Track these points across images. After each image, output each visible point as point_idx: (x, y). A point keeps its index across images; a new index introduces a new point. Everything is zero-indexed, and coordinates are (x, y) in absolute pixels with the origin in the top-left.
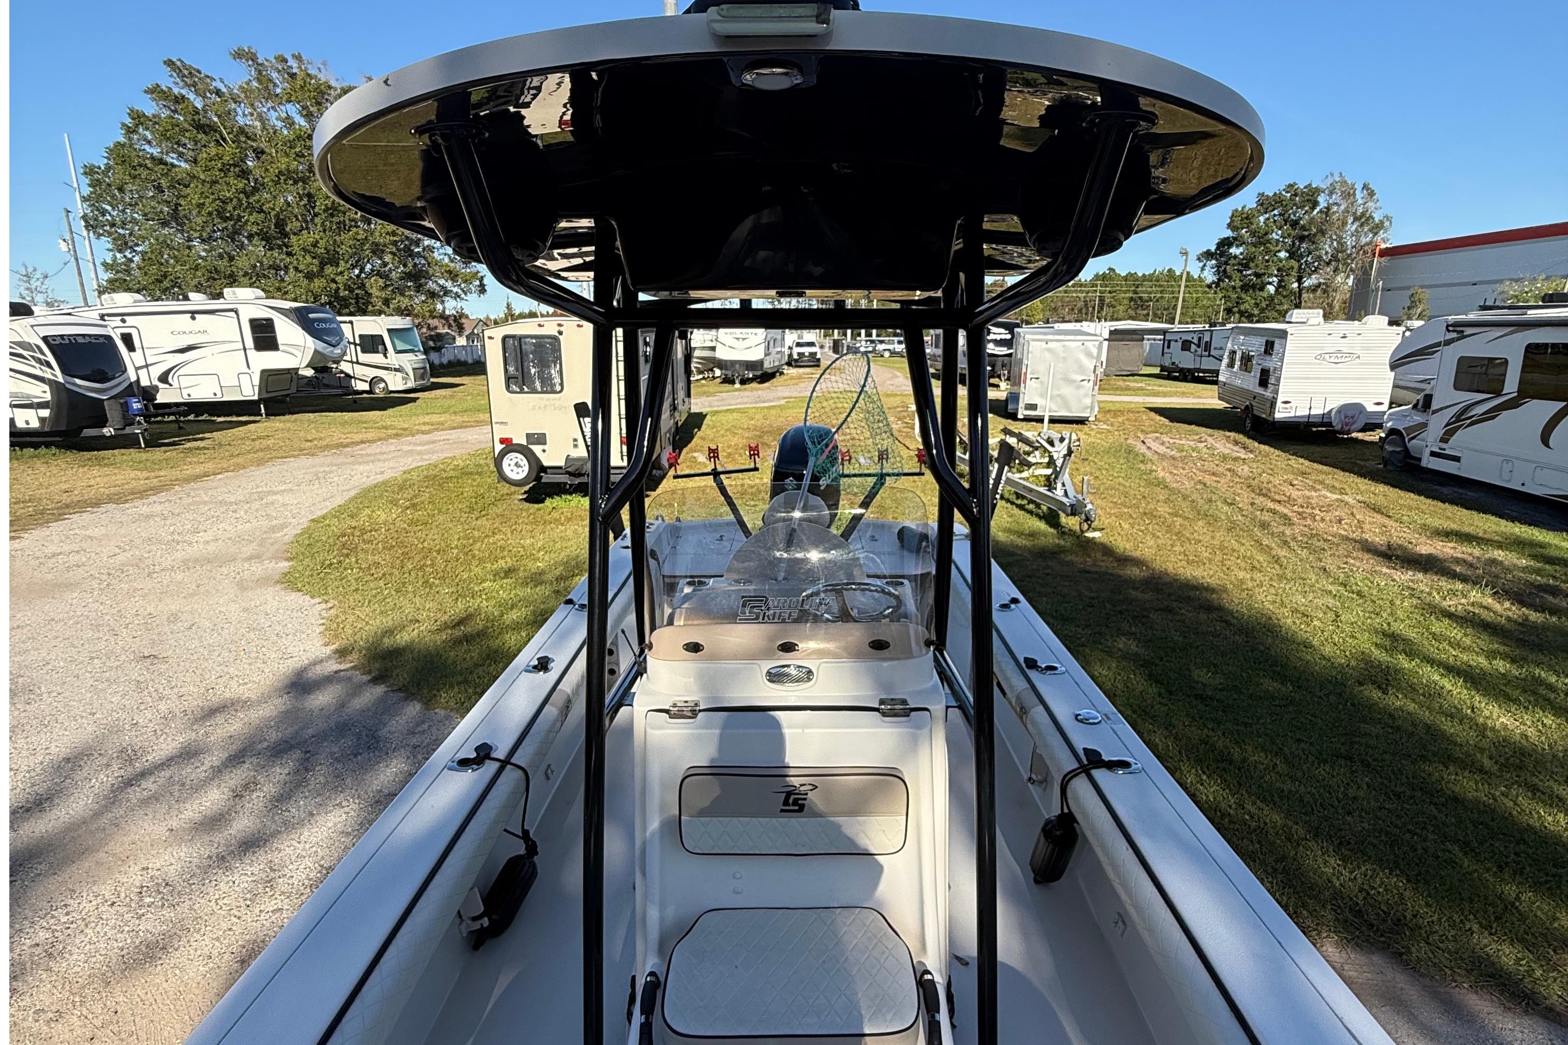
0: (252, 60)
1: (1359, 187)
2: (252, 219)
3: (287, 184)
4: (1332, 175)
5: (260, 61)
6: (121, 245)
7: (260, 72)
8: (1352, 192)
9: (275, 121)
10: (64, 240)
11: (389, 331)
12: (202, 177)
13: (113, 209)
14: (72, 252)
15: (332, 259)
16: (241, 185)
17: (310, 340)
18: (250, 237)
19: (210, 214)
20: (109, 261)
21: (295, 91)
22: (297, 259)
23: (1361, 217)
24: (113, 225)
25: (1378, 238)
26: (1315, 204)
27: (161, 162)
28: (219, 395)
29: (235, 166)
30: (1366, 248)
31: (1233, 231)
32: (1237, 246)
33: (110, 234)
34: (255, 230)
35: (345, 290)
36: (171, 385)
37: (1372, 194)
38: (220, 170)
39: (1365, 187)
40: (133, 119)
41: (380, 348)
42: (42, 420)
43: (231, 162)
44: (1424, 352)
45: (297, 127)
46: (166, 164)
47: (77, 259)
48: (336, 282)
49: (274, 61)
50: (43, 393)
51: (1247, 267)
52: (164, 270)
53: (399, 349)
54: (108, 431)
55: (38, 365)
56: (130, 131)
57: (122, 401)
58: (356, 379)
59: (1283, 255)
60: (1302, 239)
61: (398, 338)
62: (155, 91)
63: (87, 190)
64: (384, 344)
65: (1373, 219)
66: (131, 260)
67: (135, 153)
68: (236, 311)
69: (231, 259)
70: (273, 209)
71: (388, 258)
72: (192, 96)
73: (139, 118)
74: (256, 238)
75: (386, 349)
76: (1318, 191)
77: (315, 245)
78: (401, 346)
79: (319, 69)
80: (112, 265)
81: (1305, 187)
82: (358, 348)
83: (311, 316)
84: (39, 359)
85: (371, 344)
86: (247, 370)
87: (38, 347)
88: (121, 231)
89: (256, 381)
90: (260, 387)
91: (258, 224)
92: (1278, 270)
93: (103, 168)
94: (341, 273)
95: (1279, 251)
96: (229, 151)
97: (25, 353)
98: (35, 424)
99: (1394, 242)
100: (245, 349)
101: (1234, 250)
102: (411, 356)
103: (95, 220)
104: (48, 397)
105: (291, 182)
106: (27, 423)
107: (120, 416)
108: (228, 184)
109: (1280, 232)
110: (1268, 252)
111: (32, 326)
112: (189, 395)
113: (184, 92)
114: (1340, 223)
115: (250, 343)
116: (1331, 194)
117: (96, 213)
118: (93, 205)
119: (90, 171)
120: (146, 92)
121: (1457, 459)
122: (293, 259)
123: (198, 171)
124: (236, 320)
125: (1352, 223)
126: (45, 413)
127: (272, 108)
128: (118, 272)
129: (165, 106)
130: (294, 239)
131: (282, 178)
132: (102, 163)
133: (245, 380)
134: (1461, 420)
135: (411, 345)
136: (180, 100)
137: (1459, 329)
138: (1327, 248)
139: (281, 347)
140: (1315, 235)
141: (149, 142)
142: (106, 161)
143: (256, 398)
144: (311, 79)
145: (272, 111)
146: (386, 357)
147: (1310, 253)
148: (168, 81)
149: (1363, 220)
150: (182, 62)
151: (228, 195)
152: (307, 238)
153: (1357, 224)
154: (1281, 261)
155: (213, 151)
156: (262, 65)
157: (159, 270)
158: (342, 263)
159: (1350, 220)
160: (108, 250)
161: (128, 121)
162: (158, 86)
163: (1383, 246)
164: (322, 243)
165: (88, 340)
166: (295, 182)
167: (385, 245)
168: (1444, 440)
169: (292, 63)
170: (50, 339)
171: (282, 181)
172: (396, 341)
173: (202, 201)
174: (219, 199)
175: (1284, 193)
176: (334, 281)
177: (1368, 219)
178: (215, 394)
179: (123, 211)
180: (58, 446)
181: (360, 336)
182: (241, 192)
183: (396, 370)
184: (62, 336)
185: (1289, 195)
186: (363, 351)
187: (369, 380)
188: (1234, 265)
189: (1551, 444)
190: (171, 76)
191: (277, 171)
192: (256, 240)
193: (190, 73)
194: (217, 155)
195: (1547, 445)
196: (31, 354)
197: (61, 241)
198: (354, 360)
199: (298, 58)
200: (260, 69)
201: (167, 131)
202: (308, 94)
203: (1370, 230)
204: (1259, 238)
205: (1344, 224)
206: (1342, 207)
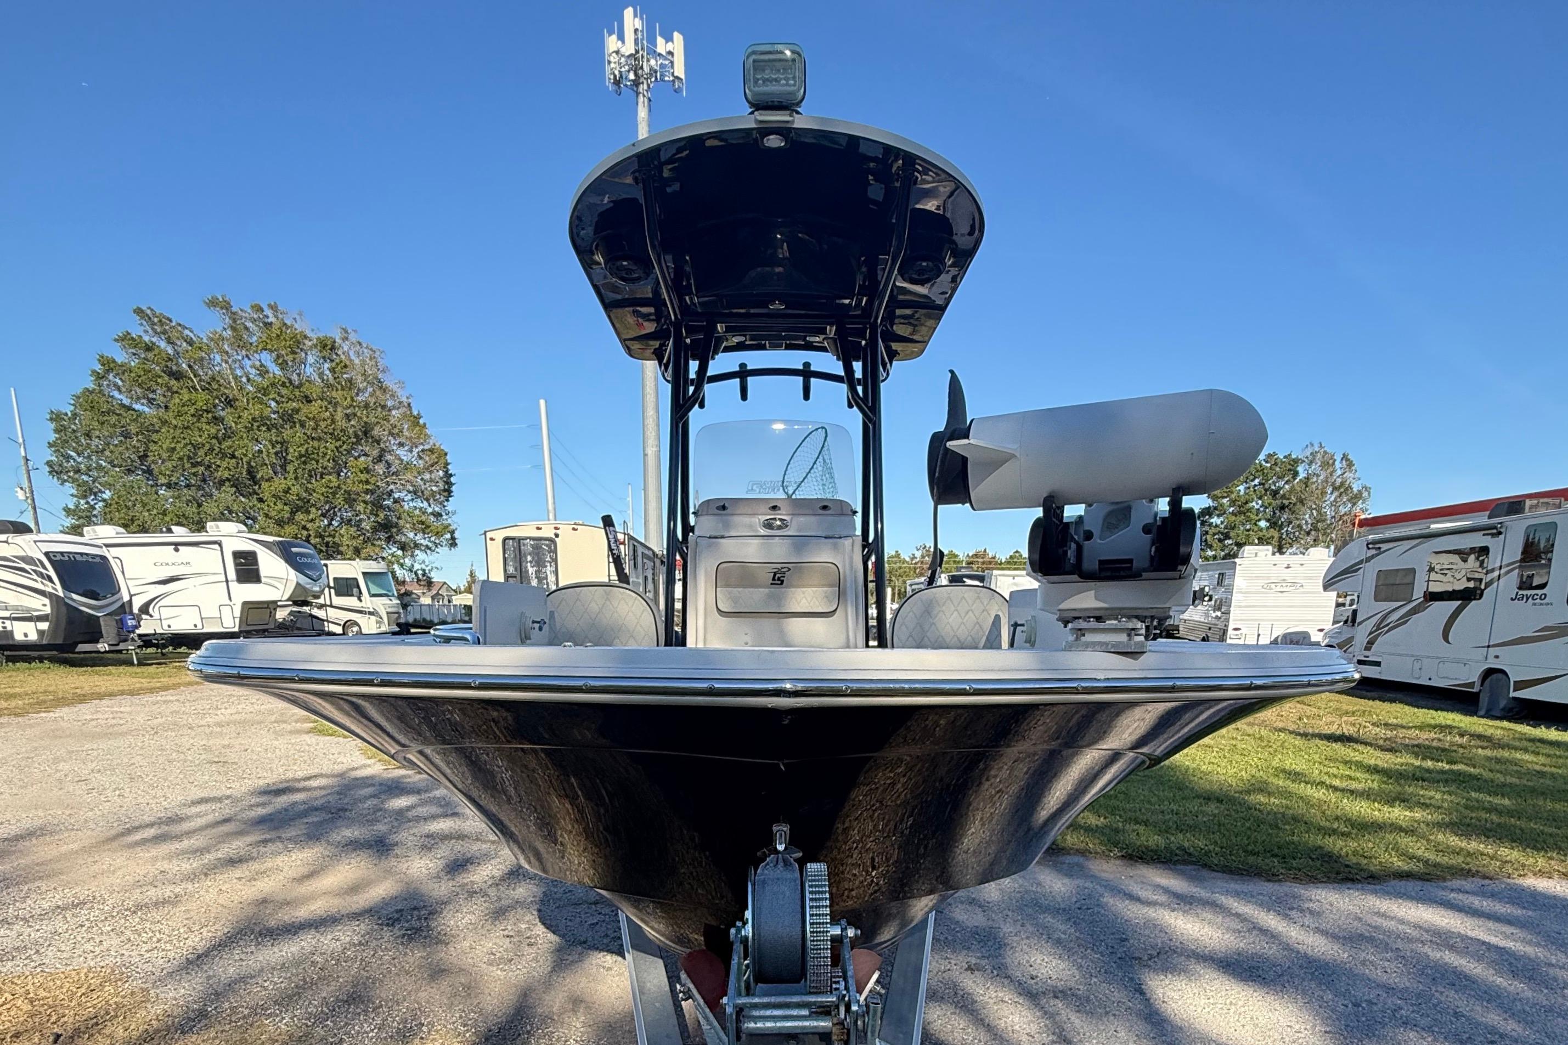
0: (227, 309)
1: (1338, 458)
2: (224, 464)
3: (260, 431)
4: (1312, 445)
5: (234, 309)
6: (85, 491)
7: (234, 321)
8: (1331, 462)
9: (249, 369)
10: (22, 488)
11: (364, 574)
12: (174, 422)
13: (79, 455)
14: (29, 501)
15: (302, 506)
16: (213, 431)
17: (292, 572)
18: (222, 483)
19: (181, 459)
20: (72, 506)
21: (271, 340)
22: (268, 506)
23: (1340, 487)
24: (78, 471)
25: (1357, 509)
26: (1296, 474)
27: (129, 408)
28: (199, 626)
29: (208, 412)
30: (1345, 518)
31: (1213, 500)
32: (1219, 516)
33: (74, 481)
34: (226, 475)
35: (315, 537)
36: (151, 616)
37: (1350, 465)
38: (193, 416)
39: (1345, 457)
40: (103, 365)
41: (355, 591)
42: (41, 633)
43: (204, 408)
44: (1350, 570)
45: (271, 375)
46: (134, 410)
47: (35, 508)
48: (307, 530)
49: (249, 311)
50: (42, 605)
51: (1227, 536)
52: (132, 514)
53: (372, 592)
54: (102, 646)
55: (39, 579)
56: (99, 377)
57: (117, 618)
58: (328, 622)
59: (1263, 524)
60: (1282, 508)
61: (374, 583)
62: (126, 339)
63: (53, 437)
64: (358, 587)
65: (1352, 489)
66: (93, 508)
67: (103, 399)
68: (220, 544)
69: (200, 505)
70: (245, 455)
71: (360, 507)
72: (163, 344)
73: (109, 365)
74: (227, 484)
75: (361, 593)
76: (1296, 461)
77: (287, 491)
78: (375, 590)
79: (295, 319)
80: (74, 511)
81: (1285, 457)
82: (332, 591)
83: (294, 550)
84: (41, 573)
85: (346, 587)
86: (228, 602)
87: (39, 560)
88: (85, 478)
89: (237, 613)
90: (241, 618)
91: (230, 470)
92: (1259, 539)
93: (70, 415)
94: (312, 520)
95: (1260, 520)
96: (202, 398)
97: (27, 567)
98: (33, 637)
99: (1374, 511)
100: (227, 581)
101: (1215, 520)
102: (385, 600)
103: (60, 465)
104: (48, 610)
105: (264, 429)
106: (26, 635)
107: (116, 631)
108: (200, 430)
109: (1260, 502)
110: (1249, 520)
111: (35, 542)
112: (169, 626)
113: (154, 340)
114: (1319, 492)
115: (232, 575)
116: (1311, 463)
117: (61, 458)
118: (58, 450)
119: (56, 417)
120: (116, 340)
121: (1378, 664)
122: (264, 506)
123: (170, 416)
124: (219, 553)
125: (1332, 493)
126: (44, 626)
127: (247, 356)
128: (80, 518)
129: (134, 354)
130: (265, 485)
131: (256, 424)
132: (69, 410)
133: (226, 611)
134: (1381, 628)
135: (383, 589)
136: (149, 348)
137: (1377, 546)
138: (1307, 518)
139: (263, 580)
140: (1295, 504)
141: (119, 389)
142: (72, 408)
143: (236, 629)
144: (287, 329)
145: (246, 359)
146: (361, 601)
147: (1290, 523)
148: (138, 330)
149: (1342, 490)
150: (152, 310)
151: (200, 440)
152: (279, 484)
153: (1336, 494)
154: (1261, 530)
155: (186, 397)
156: (234, 313)
157: (127, 514)
158: (313, 510)
159: (1329, 490)
160: (72, 495)
161: (98, 368)
162: (129, 334)
163: (1363, 517)
164: (294, 490)
165: (85, 558)
166: (269, 430)
167: (358, 494)
168: (1368, 648)
169: (268, 312)
170: (51, 555)
171: (255, 427)
172: (370, 584)
173: (173, 445)
174: (191, 443)
175: (1263, 463)
176: (304, 528)
177: (1346, 489)
178: (195, 626)
179: (89, 457)
180: (52, 660)
181: (335, 579)
182: (214, 438)
183: (370, 613)
184: (62, 553)
185: (1268, 465)
186: (338, 594)
187: (342, 623)
188: (1214, 534)
189: (1450, 639)
190: (141, 324)
191: (250, 417)
192: (227, 487)
193: (160, 321)
194: (190, 400)
195: (1448, 642)
196: (34, 568)
197: (18, 489)
198: (328, 603)
199: (274, 308)
200: (234, 317)
201: (140, 377)
202: (284, 343)
203: (1349, 500)
204: (1240, 507)
205: (1324, 493)
206: (1322, 477)
